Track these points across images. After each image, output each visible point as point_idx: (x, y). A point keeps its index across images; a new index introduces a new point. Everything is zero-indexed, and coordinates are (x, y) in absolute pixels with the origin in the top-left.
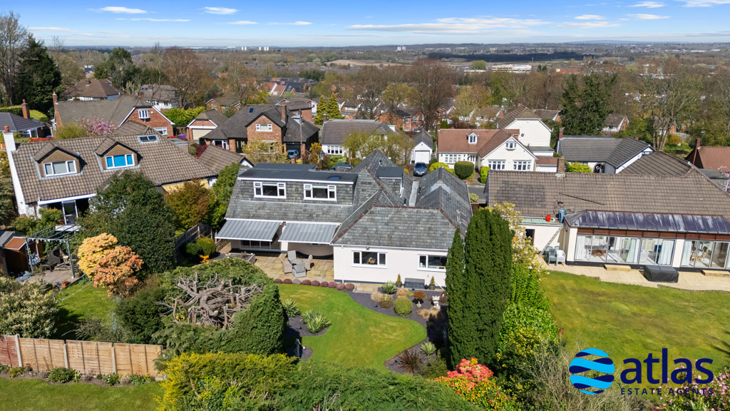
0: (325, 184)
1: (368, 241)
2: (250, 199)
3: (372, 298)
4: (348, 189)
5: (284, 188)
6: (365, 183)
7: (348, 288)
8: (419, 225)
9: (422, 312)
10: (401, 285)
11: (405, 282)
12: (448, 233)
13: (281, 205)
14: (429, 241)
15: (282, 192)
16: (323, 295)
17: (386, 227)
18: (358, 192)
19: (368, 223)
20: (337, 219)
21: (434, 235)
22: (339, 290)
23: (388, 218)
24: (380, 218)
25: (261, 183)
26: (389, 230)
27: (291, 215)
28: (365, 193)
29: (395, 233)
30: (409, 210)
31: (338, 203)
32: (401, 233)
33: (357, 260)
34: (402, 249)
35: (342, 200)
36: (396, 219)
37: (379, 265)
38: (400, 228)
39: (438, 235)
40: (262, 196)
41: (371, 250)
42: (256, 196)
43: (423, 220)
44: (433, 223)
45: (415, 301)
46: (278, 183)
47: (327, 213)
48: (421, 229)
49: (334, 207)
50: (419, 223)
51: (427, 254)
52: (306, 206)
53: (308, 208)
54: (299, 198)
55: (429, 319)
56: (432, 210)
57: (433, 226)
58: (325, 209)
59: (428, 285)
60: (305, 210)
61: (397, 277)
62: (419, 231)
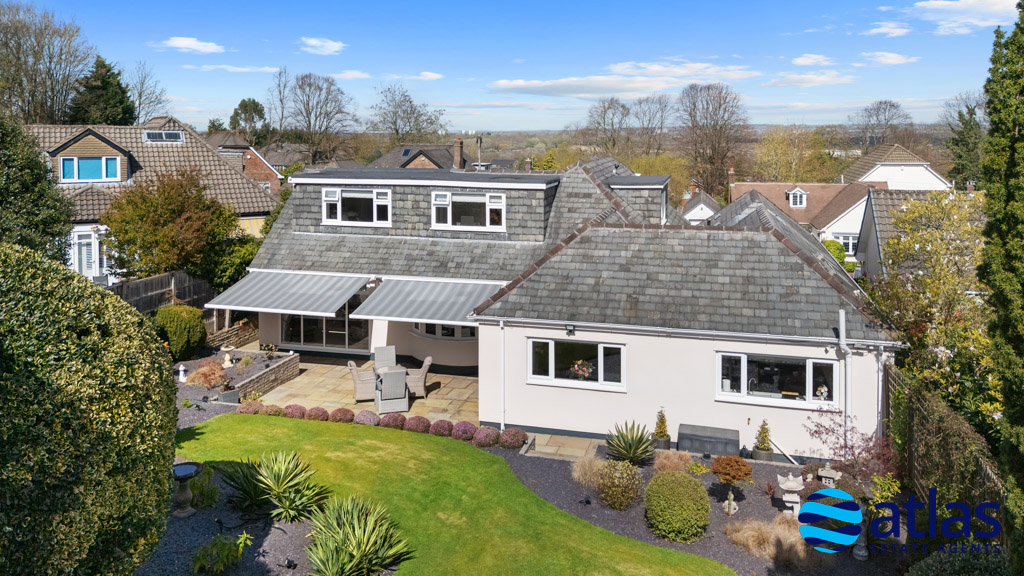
0: (481, 191)
1: (572, 310)
2: (312, 228)
3: (576, 475)
4: (534, 202)
5: (388, 201)
6: (577, 195)
7: (508, 442)
8: (714, 271)
9: (747, 532)
10: (668, 445)
11: (681, 436)
12: (802, 291)
13: (378, 242)
14: (746, 312)
15: (383, 213)
16: (427, 455)
17: (622, 274)
18: (559, 214)
19: (573, 266)
20: (505, 273)
21: (763, 297)
22: (481, 445)
23: (629, 254)
24: (607, 253)
25: (338, 190)
26: (631, 283)
27: (398, 262)
28: (575, 215)
29: (649, 291)
30: (687, 233)
31: (510, 236)
32: (663, 292)
33: (540, 368)
34: (669, 335)
35: (519, 230)
36: (651, 255)
37: (602, 384)
38: (662, 277)
39: (772, 297)
40: (338, 221)
41: (581, 336)
42: (326, 221)
43: (727, 257)
44: (757, 265)
45: (719, 493)
46: (375, 191)
47: (482, 258)
48: (721, 280)
49: (500, 246)
50: (716, 266)
51: (743, 349)
52: (434, 244)
53: (438, 248)
54: (421, 226)
55: (776, 559)
56: (750, 234)
57: (757, 274)
58: (478, 251)
59: (750, 448)
60: (431, 254)
61: (655, 420)
62: (716, 287)
